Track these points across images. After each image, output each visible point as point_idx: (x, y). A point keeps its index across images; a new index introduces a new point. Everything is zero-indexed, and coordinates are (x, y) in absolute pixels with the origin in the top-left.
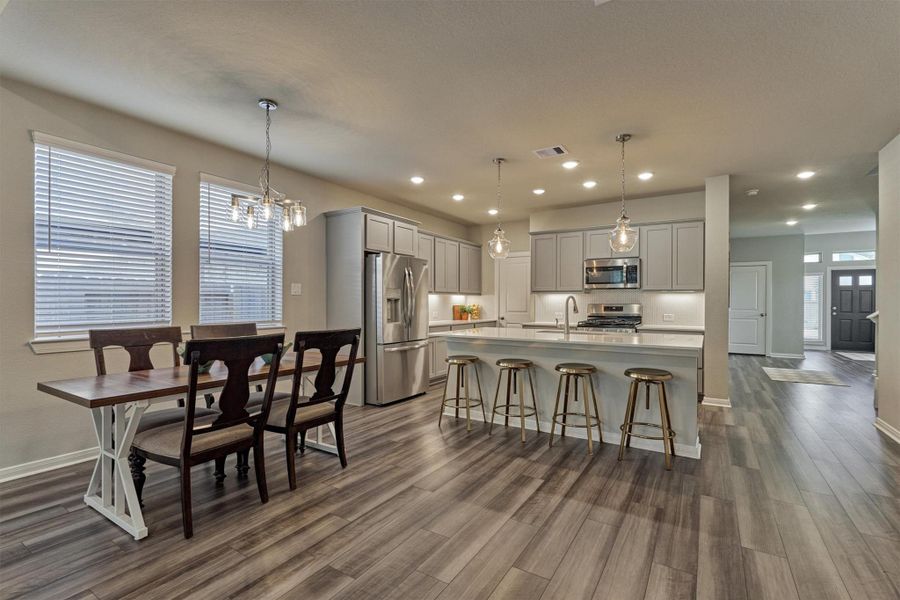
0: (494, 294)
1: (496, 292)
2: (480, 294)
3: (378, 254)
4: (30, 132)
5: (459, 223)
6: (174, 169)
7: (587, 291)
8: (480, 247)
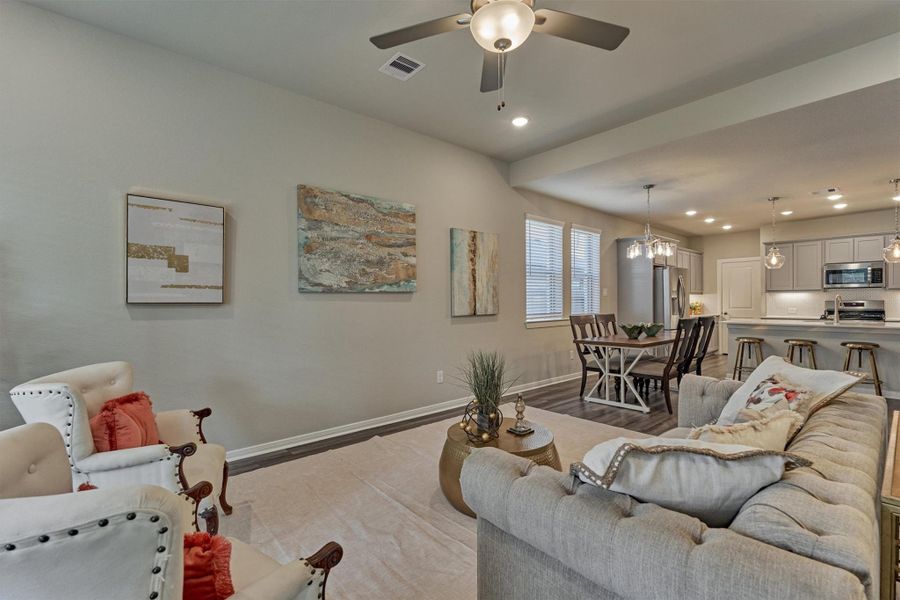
0: (715, 292)
1: (719, 292)
2: (702, 293)
3: (664, 267)
4: (525, 214)
5: (683, 236)
6: (563, 223)
7: (825, 290)
8: (701, 254)
